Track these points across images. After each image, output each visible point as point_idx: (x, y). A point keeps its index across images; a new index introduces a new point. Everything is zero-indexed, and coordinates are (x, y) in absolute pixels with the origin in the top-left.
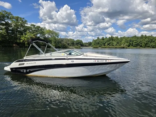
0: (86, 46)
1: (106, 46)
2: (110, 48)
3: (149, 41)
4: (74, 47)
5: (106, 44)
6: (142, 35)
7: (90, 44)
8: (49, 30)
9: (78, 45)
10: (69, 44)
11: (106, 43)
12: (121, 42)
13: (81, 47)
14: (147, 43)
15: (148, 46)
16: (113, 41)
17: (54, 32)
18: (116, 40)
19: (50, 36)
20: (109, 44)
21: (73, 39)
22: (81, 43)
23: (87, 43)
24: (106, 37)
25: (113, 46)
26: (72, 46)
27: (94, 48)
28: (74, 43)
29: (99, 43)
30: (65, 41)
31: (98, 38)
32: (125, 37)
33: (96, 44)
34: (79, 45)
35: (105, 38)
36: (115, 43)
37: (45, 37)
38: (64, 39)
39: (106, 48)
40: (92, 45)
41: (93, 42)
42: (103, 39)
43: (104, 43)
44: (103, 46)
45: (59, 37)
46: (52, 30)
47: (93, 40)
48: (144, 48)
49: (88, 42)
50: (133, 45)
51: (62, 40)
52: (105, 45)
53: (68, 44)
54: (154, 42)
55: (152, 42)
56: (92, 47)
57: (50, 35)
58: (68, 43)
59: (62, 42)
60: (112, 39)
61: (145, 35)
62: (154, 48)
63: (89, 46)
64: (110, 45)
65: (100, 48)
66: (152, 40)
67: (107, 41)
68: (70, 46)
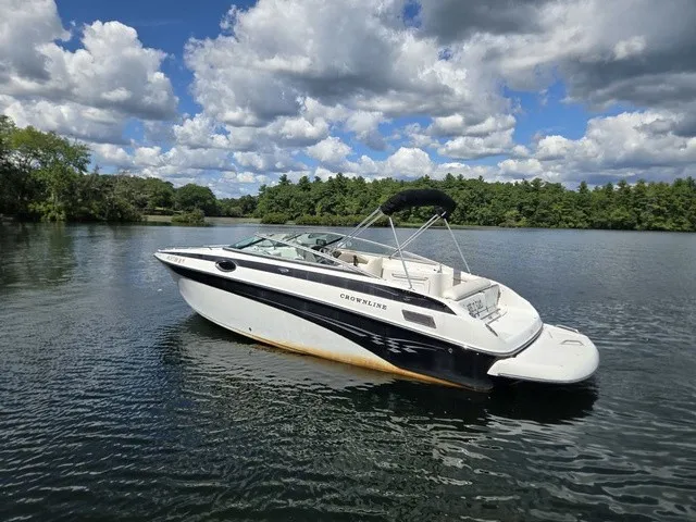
0: (229, 215)
1: (318, 214)
2: (334, 225)
3: (473, 200)
4: (168, 219)
5: (318, 209)
6: (449, 177)
7: (247, 207)
8: (30, 129)
9: (190, 211)
10: (145, 205)
11: (316, 201)
12: (375, 199)
13: (207, 219)
14: (466, 208)
15: (470, 219)
16: (345, 195)
17: (59, 142)
18: (356, 193)
19: (34, 163)
20: (328, 209)
21: (168, 183)
22: (209, 202)
23: (233, 202)
24: (318, 179)
25: (346, 218)
26: (163, 213)
27: (267, 223)
28: (172, 198)
29: (287, 204)
30: (119, 188)
31: (284, 179)
32: (389, 179)
33: (274, 208)
34: (198, 207)
35: (312, 180)
36: (353, 204)
37: (9, 165)
38: (114, 177)
39: (318, 224)
40: (258, 210)
41: (261, 195)
42: (305, 185)
43: (309, 204)
44: (306, 217)
45: (90, 169)
46: (46, 133)
47: (263, 188)
48: (458, 224)
49: (238, 197)
50: (422, 214)
51: (107, 183)
52: (314, 213)
53: (142, 204)
54: (489, 202)
55: (482, 202)
56: (260, 219)
57: (36, 156)
58: (139, 197)
59: (104, 195)
60: (339, 185)
61: (461, 177)
62: (489, 224)
63: (244, 213)
64: (335, 214)
65: (290, 222)
66: (481, 195)
67: (323, 195)
68: (153, 212)
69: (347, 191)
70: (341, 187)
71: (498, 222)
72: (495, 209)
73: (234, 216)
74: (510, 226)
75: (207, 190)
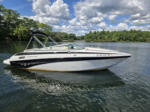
0: (78, 40)
1: (98, 39)
2: (101, 42)
3: (137, 36)
4: (67, 41)
5: (98, 38)
6: (131, 30)
7: (82, 38)
8: (42, 23)
9: (71, 39)
11: (98, 36)
12: (112, 36)
13: (74, 41)
14: (136, 38)
15: (137, 40)
17: (47, 26)
18: (107, 34)
19: (43, 30)
20: (100, 38)
21: (67, 33)
22: (75, 37)
23: (79, 37)
24: (98, 31)
25: (104, 40)
26: (66, 39)
27: (87, 41)
28: (67, 36)
29: (91, 37)
30: (58, 34)
31: (90, 32)
32: (115, 31)
33: (88, 38)
34: (72, 38)
35: (97, 32)
36: (106, 37)
37: (39, 30)
38: (57, 32)
39: (98, 42)
40: (85, 39)
41: (85, 35)
42: (95, 33)
43: (96, 37)
44: (95, 40)
45: (53, 31)
46: (45, 24)
47: (86, 34)
48: (133, 41)
49: (80, 36)
50: (123, 39)
51: (56, 33)
52: (97, 39)
53: (62, 38)
54: (142, 36)
55: (140, 36)
56: (85, 41)
57: (43, 28)
58: (61, 36)
59: (55, 36)
60: (103, 33)
61: (135, 30)
62: (142, 42)
63: (82, 39)
64: (102, 39)
65: (92, 42)
66: (140, 34)
67: (99, 35)
68: (64, 39)
69: (105, 34)
70: (104, 33)
71: (145, 41)
72: (144, 38)
73: (80, 40)
74: (148, 42)
75: (74, 35)
